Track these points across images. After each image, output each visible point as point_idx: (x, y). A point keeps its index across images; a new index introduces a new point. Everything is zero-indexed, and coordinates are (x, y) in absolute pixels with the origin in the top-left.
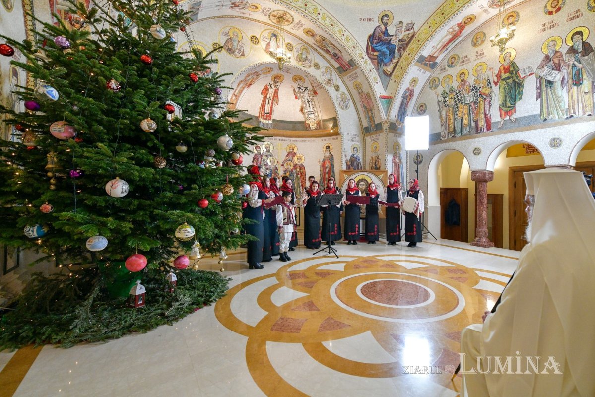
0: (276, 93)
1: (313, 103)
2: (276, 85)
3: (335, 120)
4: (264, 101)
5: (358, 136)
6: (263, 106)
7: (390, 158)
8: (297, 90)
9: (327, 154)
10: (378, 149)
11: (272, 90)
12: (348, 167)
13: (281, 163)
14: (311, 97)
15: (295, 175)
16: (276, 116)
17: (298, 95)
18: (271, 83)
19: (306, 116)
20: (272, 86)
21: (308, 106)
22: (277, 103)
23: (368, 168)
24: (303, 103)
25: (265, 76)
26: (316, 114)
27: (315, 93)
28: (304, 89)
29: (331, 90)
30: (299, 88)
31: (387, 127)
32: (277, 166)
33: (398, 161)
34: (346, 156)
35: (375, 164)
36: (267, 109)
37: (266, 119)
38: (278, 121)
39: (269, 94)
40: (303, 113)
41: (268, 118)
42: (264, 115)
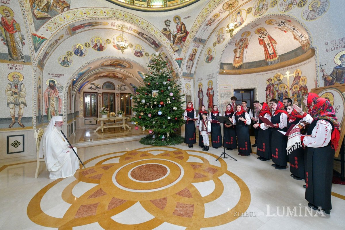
0: (270, 38)
2: (265, 34)
4: (265, 48)
6: (266, 51)
8: (280, 27)
11: (265, 38)
13: (290, 88)
14: (292, 25)
16: (280, 52)
17: (285, 29)
18: (260, 36)
19: (300, 41)
20: (263, 36)
21: (297, 33)
22: (276, 43)
24: (292, 32)
27: (289, 21)
28: (282, 24)
30: (280, 25)
32: (287, 90)
36: (271, 51)
38: (282, 55)
39: (266, 42)
40: (297, 39)
41: (274, 57)
42: (270, 57)
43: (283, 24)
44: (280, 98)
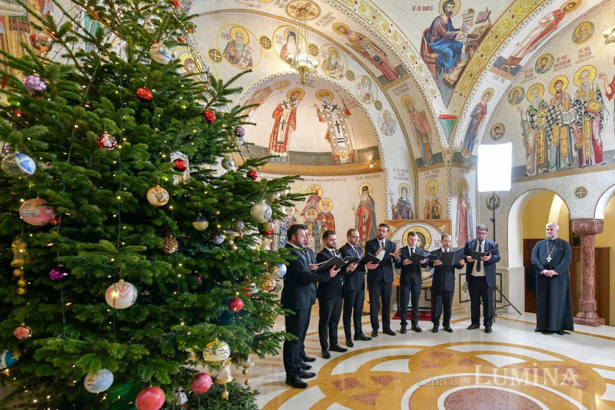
0: (293, 114)
1: (344, 127)
2: (293, 103)
3: (376, 150)
4: (276, 126)
5: (407, 171)
6: (275, 133)
7: (454, 202)
8: (321, 110)
9: (365, 198)
10: (436, 189)
11: (287, 110)
12: (395, 216)
13: (301, 212)
14: (341, 119)
15: (320, 228)
16: (292, 146)
17: (324, 116)
18: (286, 102)
19: (335, 145)
20: (288, 105)
21: (337, 131)
22: (294, 129)
23: (422, 216)
24: (330, 126)
25: (279, 91)
26: (348, 143)
27: (348, 113)
29: (370, 108)
30: (325, 107)
31: (449, 159)
32: (295, 216)
33: (465, 206)
34: (392, 200)
35: (433, 210)
36: (280, 137)
37: (279, 151)
38: (295, 153)
39: (283, 117)
40: (330, 141)
41: (282, 150)
42: (276, 146)
43: (331, 109)
44: (283, 229)
